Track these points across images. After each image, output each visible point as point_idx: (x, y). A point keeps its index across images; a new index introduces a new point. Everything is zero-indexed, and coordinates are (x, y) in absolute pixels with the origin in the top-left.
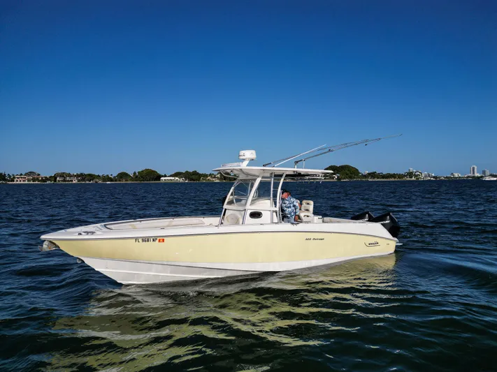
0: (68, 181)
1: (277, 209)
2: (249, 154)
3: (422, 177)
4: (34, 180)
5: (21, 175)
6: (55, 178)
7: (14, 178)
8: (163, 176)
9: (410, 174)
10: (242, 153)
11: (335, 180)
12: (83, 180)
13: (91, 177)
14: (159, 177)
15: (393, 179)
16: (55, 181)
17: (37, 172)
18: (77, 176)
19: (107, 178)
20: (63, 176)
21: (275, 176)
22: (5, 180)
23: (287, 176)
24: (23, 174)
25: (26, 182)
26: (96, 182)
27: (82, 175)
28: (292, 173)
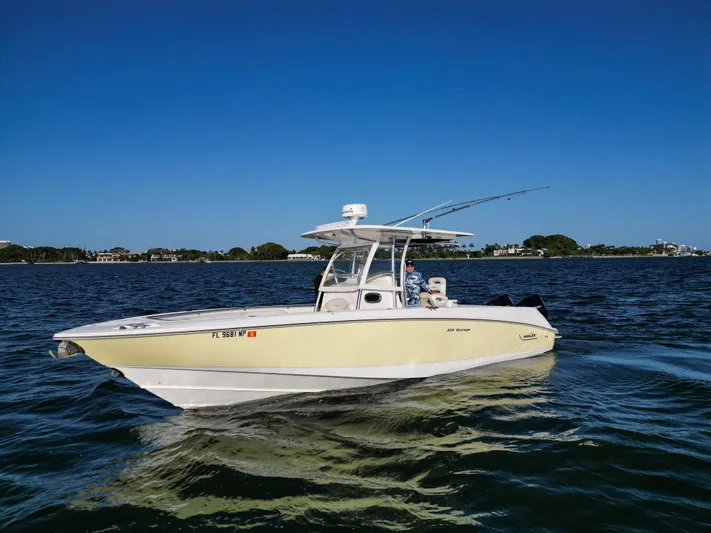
0: (166, 260)
1: (401, 289)
2: (357, 209)
3: (677, 253)
4: (122, 258)
5: (106, 252)
6: (148, 256)
7: (97, 255)
8: (290, 253)
9: (659, 248)
10: (347, 208)
11: (540, 257)
12: (184, 258)
13: (195, 254)
14: (285, 254)
15: (631, 256)
16: (149, 259)
17: (126, 248)
18: (177, 253)
19: (215, 256)
20: (159, 254)
21: (397, 241)
22: (85, 258)
23: (412, 241)
24: (108, 250)
25: (112, 262)
26: (202, 262)
27: (182, 252)
28: (420, 237)
